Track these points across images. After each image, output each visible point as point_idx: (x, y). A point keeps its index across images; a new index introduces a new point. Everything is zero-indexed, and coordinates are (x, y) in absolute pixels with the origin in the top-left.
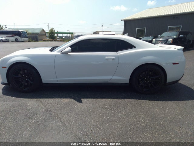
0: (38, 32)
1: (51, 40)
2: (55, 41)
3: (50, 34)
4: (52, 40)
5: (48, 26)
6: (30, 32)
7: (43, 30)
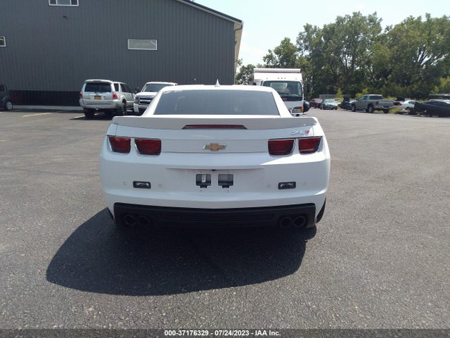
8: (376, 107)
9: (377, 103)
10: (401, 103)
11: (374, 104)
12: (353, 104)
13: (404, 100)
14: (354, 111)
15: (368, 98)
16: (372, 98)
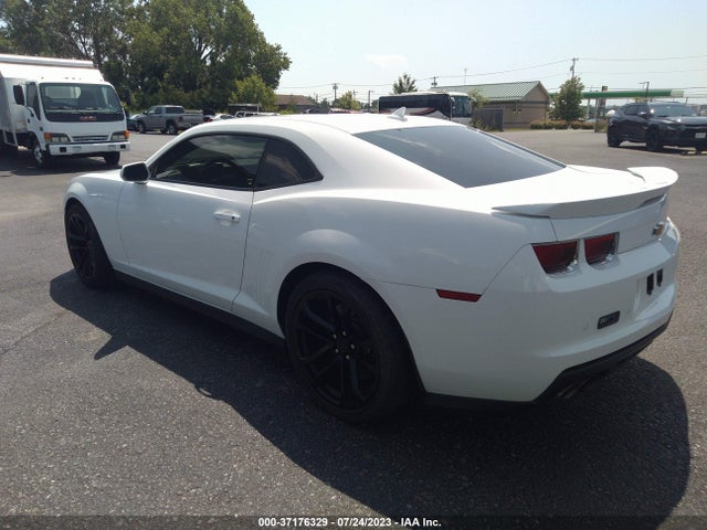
0: (520, 94)
1: (558, 122)
2: (575, 127)
3: (561, 98)
4: (564, 122)
5: (572, 69)
6: (487, 95)
7: (539, 87)
8: (180, 125)
9: (181, 119)
10: (211, 117)
11: (177, 121)
12: (140, 121)
13: (214, 115)
14: (144, 133)
15: (164, 111)
16: (168, 110)
